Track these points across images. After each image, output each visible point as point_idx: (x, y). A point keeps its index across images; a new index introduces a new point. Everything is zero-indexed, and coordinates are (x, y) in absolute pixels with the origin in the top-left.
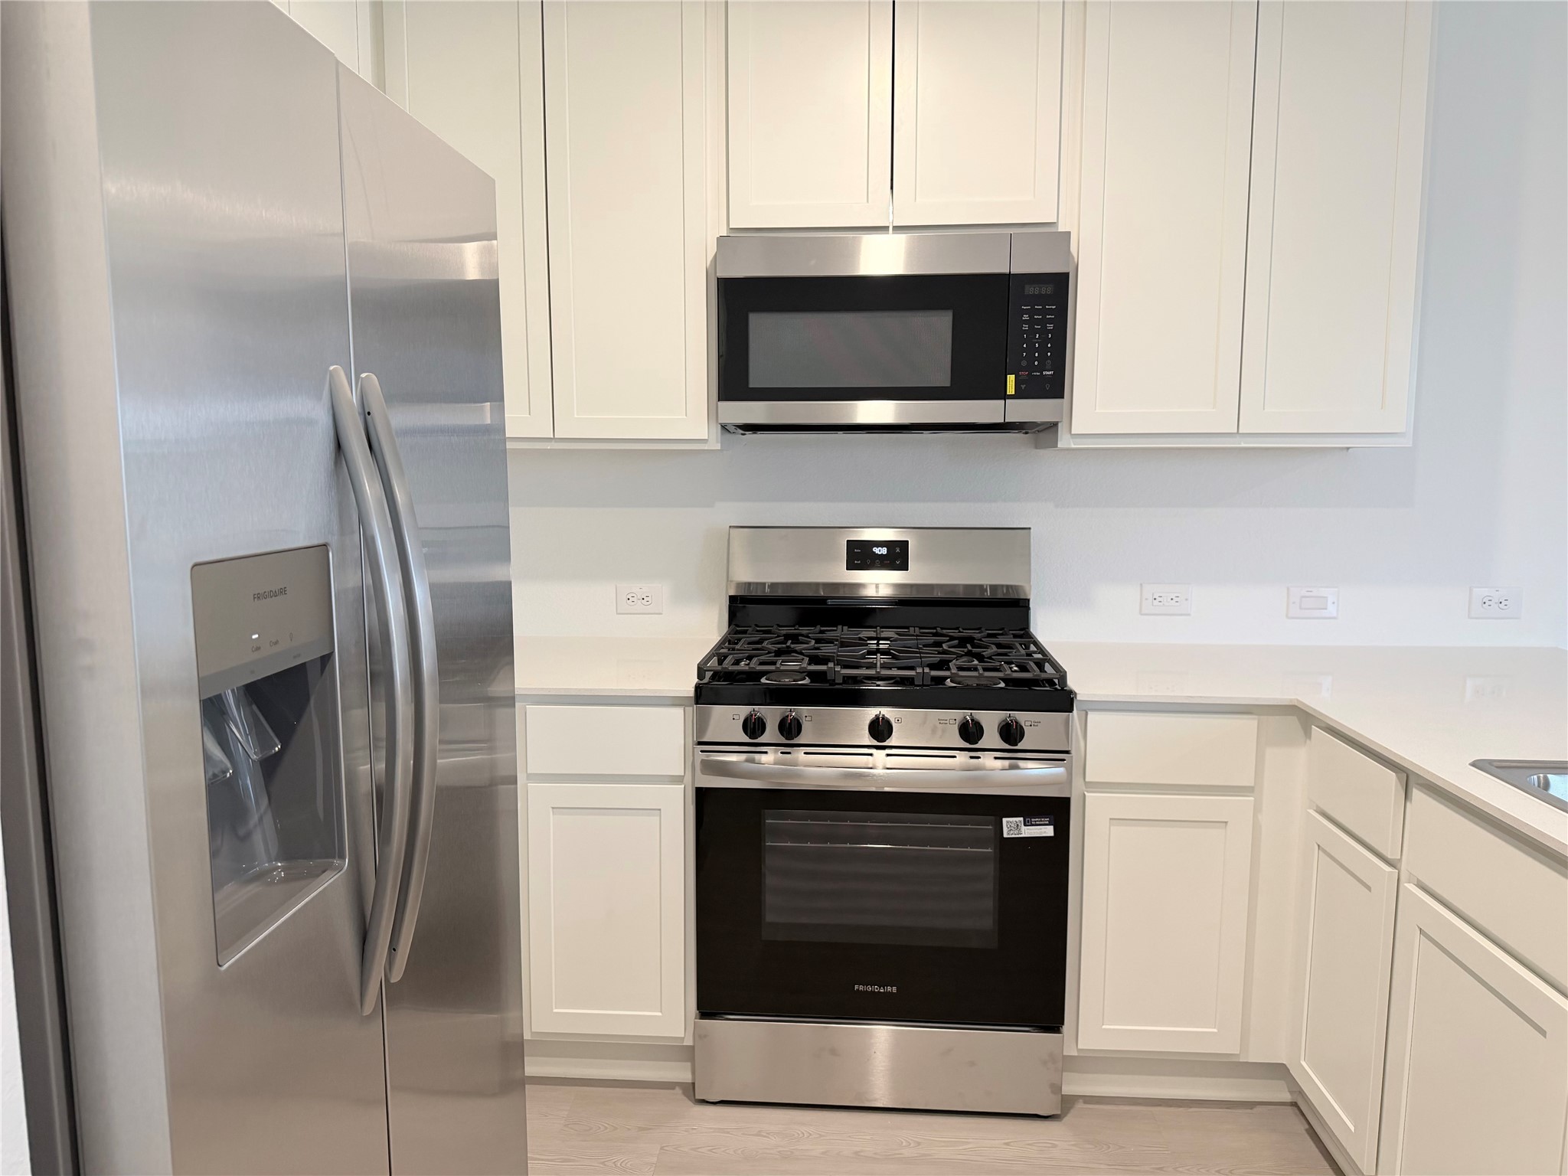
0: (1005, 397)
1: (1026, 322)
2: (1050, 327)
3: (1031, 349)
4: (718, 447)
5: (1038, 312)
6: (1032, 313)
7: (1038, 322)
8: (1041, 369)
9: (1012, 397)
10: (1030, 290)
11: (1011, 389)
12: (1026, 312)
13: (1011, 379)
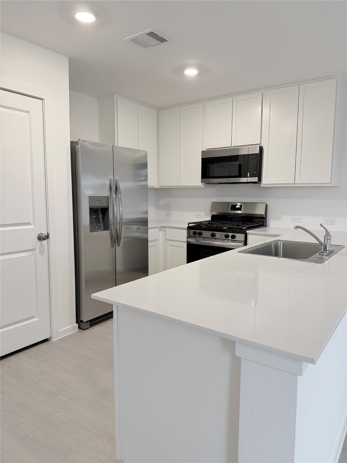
0: (247, 177)
1: (251, 163)
2: (255, 164)
3: (252, 168)
4: (204, 187)
5: (253, 161)
6: (252, 161)
7: (253, 163)
8: (254, 172)
9: (249, 177)
10: (252, 157)
11: (248, 176)
12: (251, 161)
13: (249, 174)
